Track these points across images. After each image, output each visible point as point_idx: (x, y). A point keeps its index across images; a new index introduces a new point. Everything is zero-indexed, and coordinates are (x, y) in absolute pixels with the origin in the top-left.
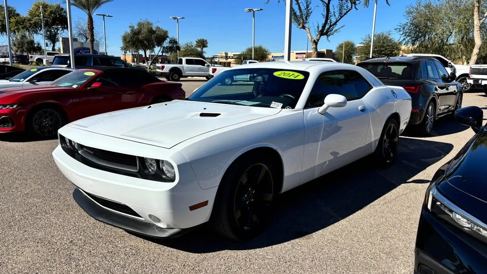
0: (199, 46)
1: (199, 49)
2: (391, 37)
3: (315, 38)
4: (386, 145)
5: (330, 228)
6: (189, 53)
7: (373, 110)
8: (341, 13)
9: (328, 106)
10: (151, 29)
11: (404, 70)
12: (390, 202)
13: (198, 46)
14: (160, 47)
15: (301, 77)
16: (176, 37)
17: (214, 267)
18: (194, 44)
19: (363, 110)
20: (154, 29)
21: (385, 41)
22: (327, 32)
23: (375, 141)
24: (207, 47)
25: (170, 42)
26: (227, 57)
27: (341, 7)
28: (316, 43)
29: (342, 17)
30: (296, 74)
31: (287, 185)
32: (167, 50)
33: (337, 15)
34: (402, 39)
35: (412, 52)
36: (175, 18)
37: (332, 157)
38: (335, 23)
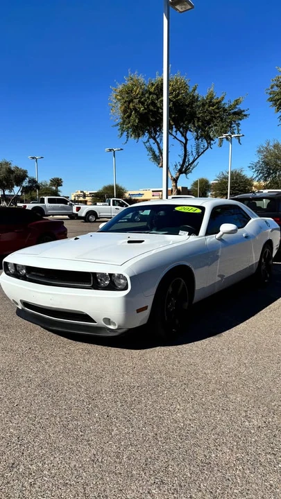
0: (54, 185)
1: (54, 188)
2: (243, 173)
3: (175, 176)
4: (263, 267)
5: (234, 329)
6: (43, 192)
7: (253, 237)
8: (198, 152)
9: (224, 233)
10: (10, 169)
11: (269, 205)
12: (275, 310)
13: (51, 185)
14: (19, 188)
15: (199, 211)
16: (35, 176)
17: (156, 357)
18: (49, 183)
19: (246, 237)
20: (13, 169)
21: (238, 177)
22: (186, 170)
23: (256, 263)
24: (61, 185)
25: (29, 182)
26: (85, 196)
27: (198, 147)
28: (175, 180)
29: (199, 156)
30: (195, 208)
31: (197, 297)
32: (25, 190)
33: (194, 154)
34: (255, 176)
35: (266, 187)
36: (33, 158)
37: (220, 279)
38: (193, 162)
